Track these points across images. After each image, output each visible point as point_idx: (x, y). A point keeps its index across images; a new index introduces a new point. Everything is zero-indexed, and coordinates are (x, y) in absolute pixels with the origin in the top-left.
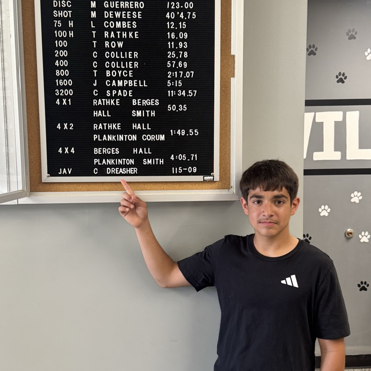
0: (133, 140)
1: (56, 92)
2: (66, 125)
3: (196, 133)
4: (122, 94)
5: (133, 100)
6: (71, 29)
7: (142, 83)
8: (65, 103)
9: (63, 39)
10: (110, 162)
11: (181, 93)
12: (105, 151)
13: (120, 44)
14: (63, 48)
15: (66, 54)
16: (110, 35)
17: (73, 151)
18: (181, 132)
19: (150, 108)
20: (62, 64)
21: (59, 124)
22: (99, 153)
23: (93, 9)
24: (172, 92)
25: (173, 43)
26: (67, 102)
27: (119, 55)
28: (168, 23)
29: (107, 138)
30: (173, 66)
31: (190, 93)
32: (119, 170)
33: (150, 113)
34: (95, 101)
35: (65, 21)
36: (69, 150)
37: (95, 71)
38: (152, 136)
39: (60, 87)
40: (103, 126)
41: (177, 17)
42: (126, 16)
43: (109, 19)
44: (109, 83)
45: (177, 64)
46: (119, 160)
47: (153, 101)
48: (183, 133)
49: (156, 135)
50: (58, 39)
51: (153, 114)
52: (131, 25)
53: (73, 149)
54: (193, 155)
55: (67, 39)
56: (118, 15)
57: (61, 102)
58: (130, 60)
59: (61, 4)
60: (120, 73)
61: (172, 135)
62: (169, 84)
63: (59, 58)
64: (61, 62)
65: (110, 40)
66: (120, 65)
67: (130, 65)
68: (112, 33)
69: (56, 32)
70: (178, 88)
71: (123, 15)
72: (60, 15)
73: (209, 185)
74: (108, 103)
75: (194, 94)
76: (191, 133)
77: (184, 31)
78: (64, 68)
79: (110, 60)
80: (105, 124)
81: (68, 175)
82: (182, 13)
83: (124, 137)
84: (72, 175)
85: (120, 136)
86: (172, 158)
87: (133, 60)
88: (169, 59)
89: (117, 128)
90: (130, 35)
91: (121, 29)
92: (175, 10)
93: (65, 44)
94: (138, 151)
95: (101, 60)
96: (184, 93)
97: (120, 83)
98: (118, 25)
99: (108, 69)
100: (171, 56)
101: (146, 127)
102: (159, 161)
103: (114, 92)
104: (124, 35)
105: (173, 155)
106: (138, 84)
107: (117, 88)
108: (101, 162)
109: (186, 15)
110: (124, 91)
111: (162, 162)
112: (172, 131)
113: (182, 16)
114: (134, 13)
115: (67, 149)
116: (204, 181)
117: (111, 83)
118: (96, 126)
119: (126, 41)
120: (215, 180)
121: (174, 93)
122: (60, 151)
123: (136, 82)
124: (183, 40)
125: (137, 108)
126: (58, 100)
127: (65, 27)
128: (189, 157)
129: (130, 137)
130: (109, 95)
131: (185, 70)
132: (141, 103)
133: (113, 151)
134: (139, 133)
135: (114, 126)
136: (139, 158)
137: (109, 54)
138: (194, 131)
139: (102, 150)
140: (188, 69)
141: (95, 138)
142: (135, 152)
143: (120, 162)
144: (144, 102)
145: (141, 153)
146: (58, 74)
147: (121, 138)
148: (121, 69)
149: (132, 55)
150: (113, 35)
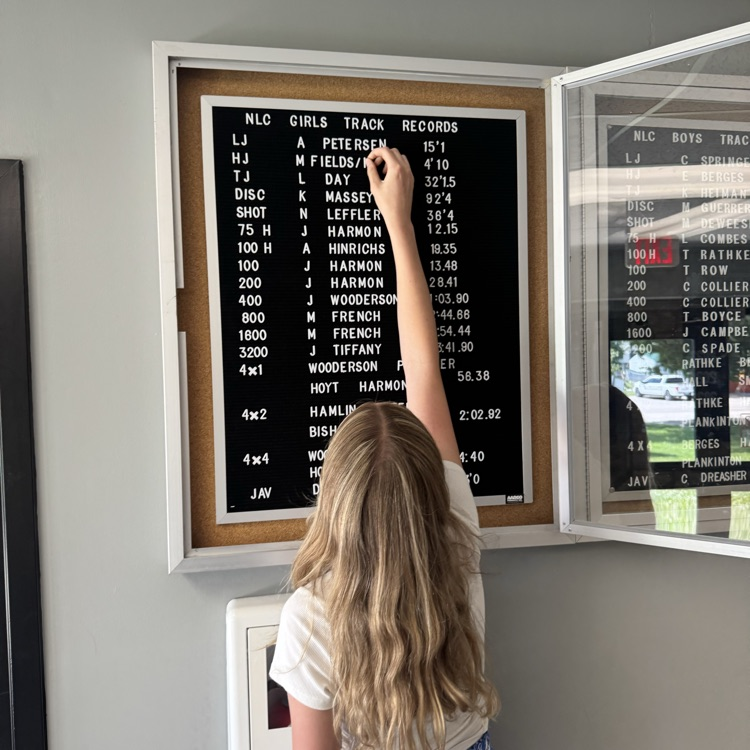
0: (740, 424)
4: (725, 349)
5: (741, 358)
6: (652, 246)
9: (639, 262)
10: (706, 462)
12: (700, 445)
13: (723, 270)
14: (640, 277)
15: (643, 287)
16: (708, 255)
20: (637, 303)
22: (690, 448)
23: (686, 215)
27: (721, 287)
29: (702, 423)
32: (719, 475)
35: (643, 233)
37: (686, 313)
39: (633, 341)
40: (697, 403)
42: (733, 225)
43: (708, 230)
46: (719, 458)
50: (633, 262)
52: (740, 239)
55: (647, 261)
56: (721, 223)
58: (738, 294)
59: (639, 206)
60: (722, 316)
63: (634, 293)
64: (637, 300)
65: (708, 263)
66: (722, 303)
67: (737, 302)
68: (712, 251)
71: (728, 223)
72: (637, 224)
74: (704, 365)
78: (640, 309)
79: (709, 294)
83: (727, 420)
85: (721, 418)
87: (742, 294)
89: (716, 405)
90: (738, 254)
91: (725, 247)
93: (642, 270)
97: (722, 332)
98: (721, 239)
99: (704, 309)
103: (714, 346)
104: (729, 255)
107: (718, 340)
110: (728, 344)
117: (709, 332)
119: (733, 264)
123: (745, 329)
127: (644, 243)
129: (736, 419)
130: (705, 351)
133: (710, 444)
135: (713, 403)
137: (706, 285)
142: (743, 445)
143: (721, 461)
146: (631, 319)
147: (723, 421)
148: (723, 309)
149: (741, 285)
150: (713, 255)
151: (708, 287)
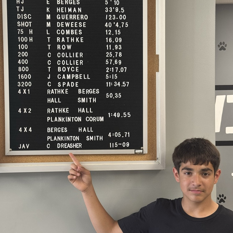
0: (79, 121)
1: (18, 84)
2: (25, 110)
3: (129, 115)
4: (70, 85)
5: (79, 90)
6: (31, 36)
7: (86, 77)
8: (25, 92)
9: (24, 43)
10: (60, 138)
11: (117, 84)
12: (56, 130)
13: (69, 47)
14: (24, 50)
15: (26, 55)
16: (61, 40)
17: (30, 130)
18: (117, 115)
19: (92, 96)
20: (23, 62)
21: (20, 109)
22: (51, 132)
23: (48, 21)
24: (110, 83)
25: (110, 46)
26: (27, 91)
27: (68, 55)
28: (107, 31)
29: (58, 120)
30: (111, 64)
31: (123, 84)
32: (67, 145)
33: (92, 100)
34: (49, 91)
35: (26, 29)
36: (28, 129)
37: (49, 68)
38: (94, 117)
39: (21, 80)
40: (55, 110)
41: (114, 26)
42: (74, 25)
43: (60, 28)
44: (60, 76)
45: (113, 62)
46: (67, 137)
47: (94, 90)
48: (119, 116)
49: (97, 117)
50: (21, 43)
51: (95, 100)
52: (78, 32)
53: (31, 128)
54: (127, 133)
55: (28, 43)
56: (67, 25)
57: (22, 91)
58: (77, 59)
59: (23, 17)
60: (68, 69)
61: (109, 117)
62: (107, 77)
63: (21, 58)
64: (23, 61)
65: (61, 44)
66: (68, 63)
67: (77, 63)
68: (63, 38)
69: (19, 38)
70: (115, 80)
71: (72, 25)
72: (23, 25)
73: (140, 157)
74: (59, 92)
75: (126, 85)
76: (125, 115)
77: (119, 36)
78: (25, 65)
79: (61, 59)
80: (56, 109)
81: (26, 149)
82: (117, 23)
83: (71, 119)
84: (29, 149)
85: (68, 117)
86: (110, 135)
87: (79, 59)
88: (107, 58)
89: (66, 111)
90: (77, 39)
91: (70, 36)
92: (112, 21)
93: (26, 47)
94: (83, 130)
95: (54, 59)
96: (119, 84)
97: (69, 77)
98: (68, 32)
99: (59, 66)
100: (109, 55)
101: (89, 110)
102: (99, 138)
103: (64, 84)
104: (72, 40)
105: (110, 133)
106: (83, 77)
107: (66, 81)
108: (53, 139)
109: (120, 24)
110: (72, 83)
111: (101, 138)
112: (109, 114)
113: (117, 25)
114: (80, 23)
115: (25, 129)
116: (136, 154)
117: (62, 76)
118: (49, 110)
119: (74, 44)
120: (144, 153)
121: (111, 84)
122: (20, 130)
123: (81, 76)
124: (118, 44)
125: (82, 96)
126: (20, 90)
127: (26, 34)
128: (123, 134)
129: (76, 118)
130: (59, 86)
131: (119, 67)
132: (85, 92)
133: (62, 130)
134: (83, 115)
135: (64, 110)
136: (83, 136)
137: (60, 54)
138: (127, 114)
139: (53, 129)
140: (123, 65)
141: (48, 120)
142: (80, 131)
143: (68, 138)
144: (88, 91)
145: (85, 131)
146: (20, 70)
147: (69, 119)
148: (69, 66)
149: (79, 55)
150: (63, 40)
151: (61, 55)
